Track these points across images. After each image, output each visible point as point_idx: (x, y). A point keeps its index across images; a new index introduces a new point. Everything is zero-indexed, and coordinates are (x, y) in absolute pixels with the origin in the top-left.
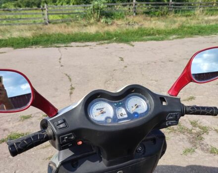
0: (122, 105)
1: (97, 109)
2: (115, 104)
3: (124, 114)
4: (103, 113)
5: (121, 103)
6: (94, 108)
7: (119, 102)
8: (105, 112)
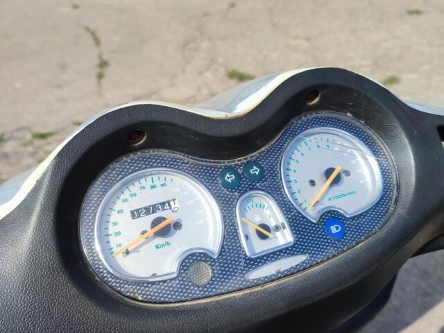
0: (261, 177)
1: (135, 214)
2: (230, 178)
3: (272, 224)
4: (164, 232)
5: (255, 171)
6: (119, 205)
7: (249, 165)
8: (177, 225)
